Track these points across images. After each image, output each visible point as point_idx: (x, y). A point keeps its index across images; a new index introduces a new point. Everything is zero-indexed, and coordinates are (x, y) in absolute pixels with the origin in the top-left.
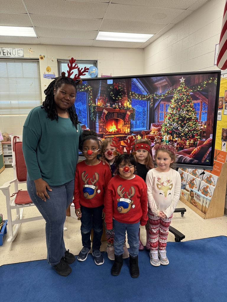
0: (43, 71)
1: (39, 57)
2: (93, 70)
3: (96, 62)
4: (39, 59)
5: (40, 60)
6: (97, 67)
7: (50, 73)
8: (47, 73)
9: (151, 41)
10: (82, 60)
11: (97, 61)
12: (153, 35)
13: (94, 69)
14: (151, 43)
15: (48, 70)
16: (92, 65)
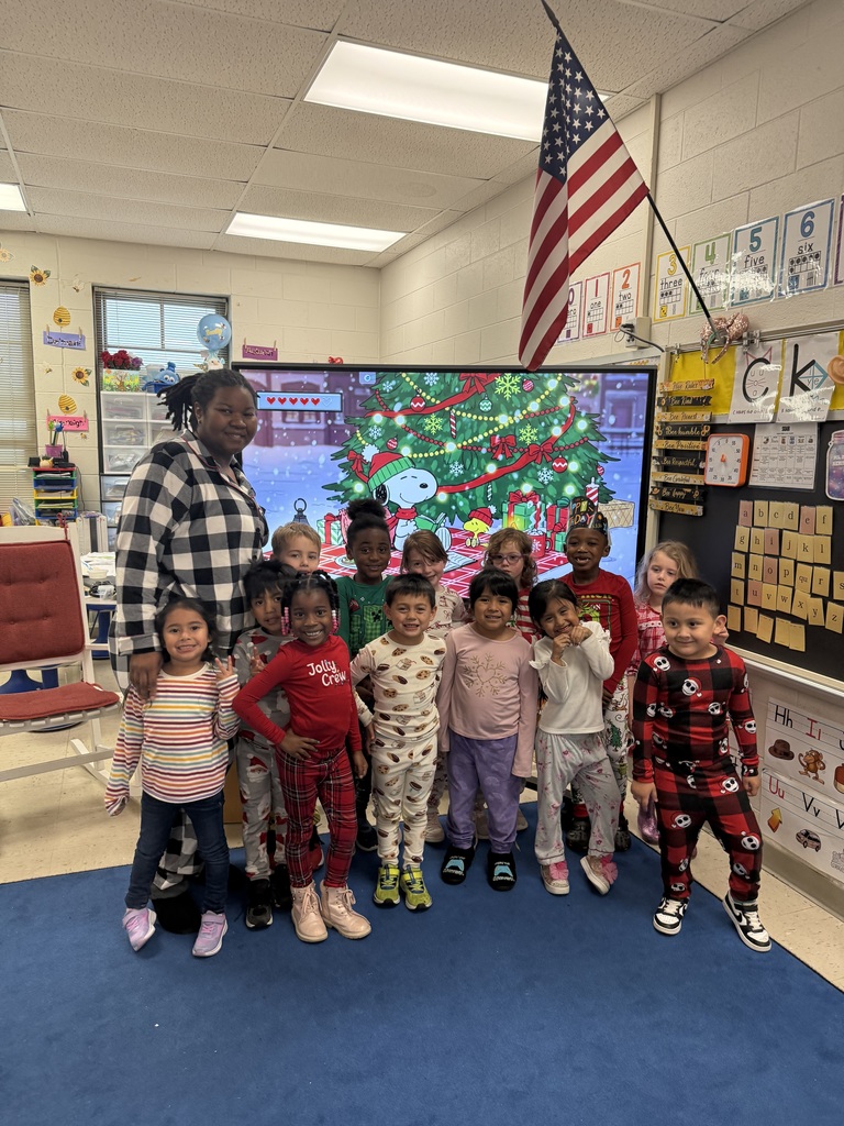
0: (42, 322)
1: (27, 274)
2: (214, 328)
3: (224, 301)
4: (28, 282)
5: (32, 284)
6: (227, 318)
7: (66, 330)
8: (55, 328)
9: (399, 251)
10: (178, 291)
11: (227, 299)
12: (403, 235)
13: (217, 325)
14: (400, 256)
15: (60, 320)
16: (212, 311)
